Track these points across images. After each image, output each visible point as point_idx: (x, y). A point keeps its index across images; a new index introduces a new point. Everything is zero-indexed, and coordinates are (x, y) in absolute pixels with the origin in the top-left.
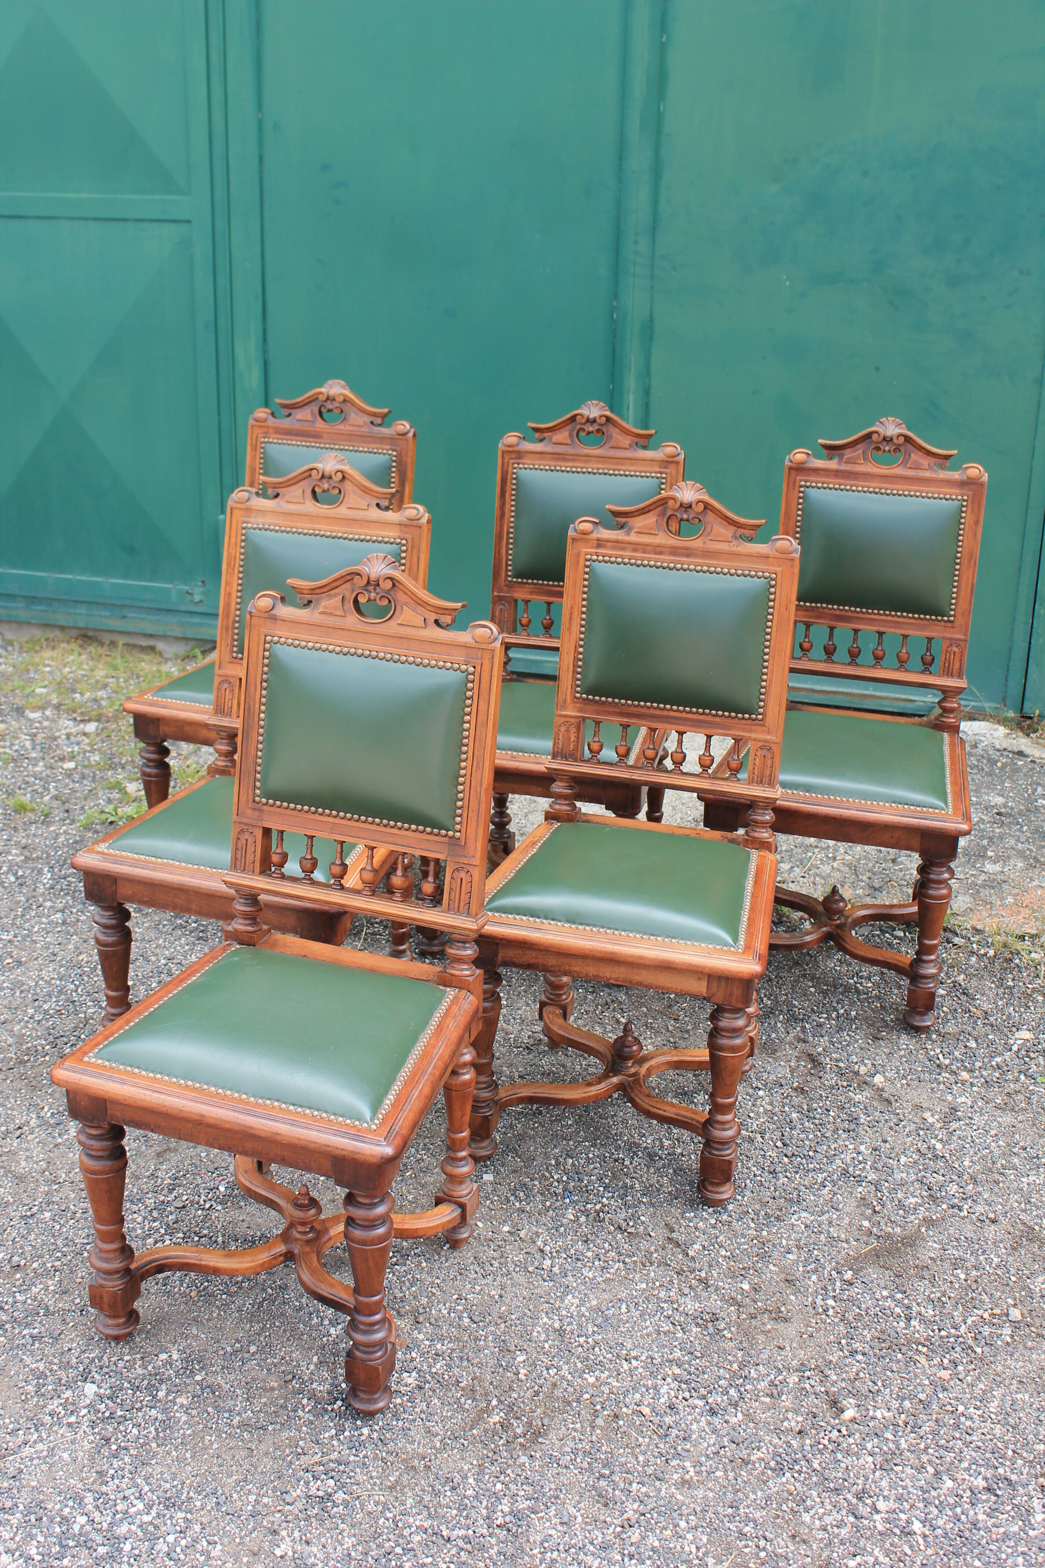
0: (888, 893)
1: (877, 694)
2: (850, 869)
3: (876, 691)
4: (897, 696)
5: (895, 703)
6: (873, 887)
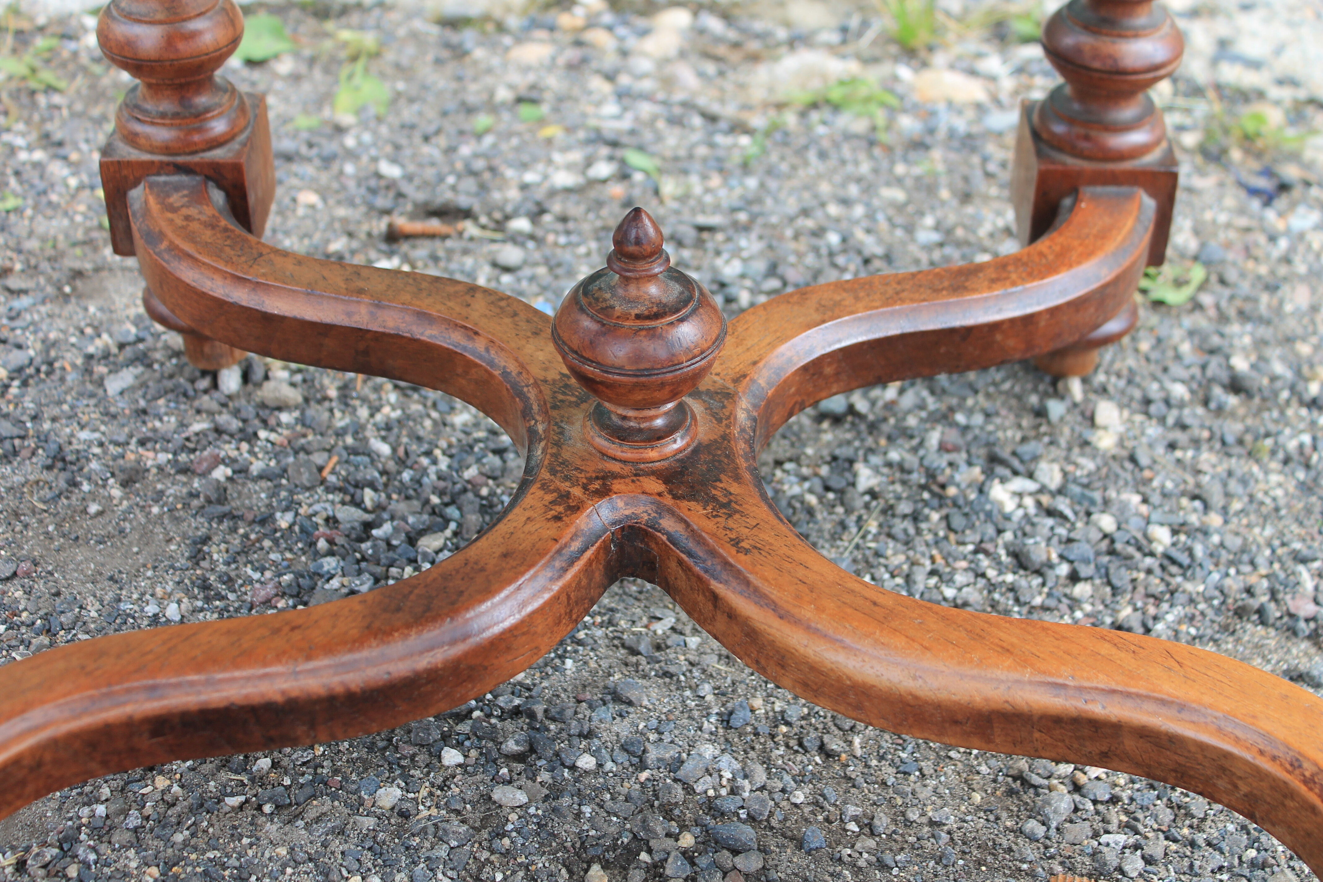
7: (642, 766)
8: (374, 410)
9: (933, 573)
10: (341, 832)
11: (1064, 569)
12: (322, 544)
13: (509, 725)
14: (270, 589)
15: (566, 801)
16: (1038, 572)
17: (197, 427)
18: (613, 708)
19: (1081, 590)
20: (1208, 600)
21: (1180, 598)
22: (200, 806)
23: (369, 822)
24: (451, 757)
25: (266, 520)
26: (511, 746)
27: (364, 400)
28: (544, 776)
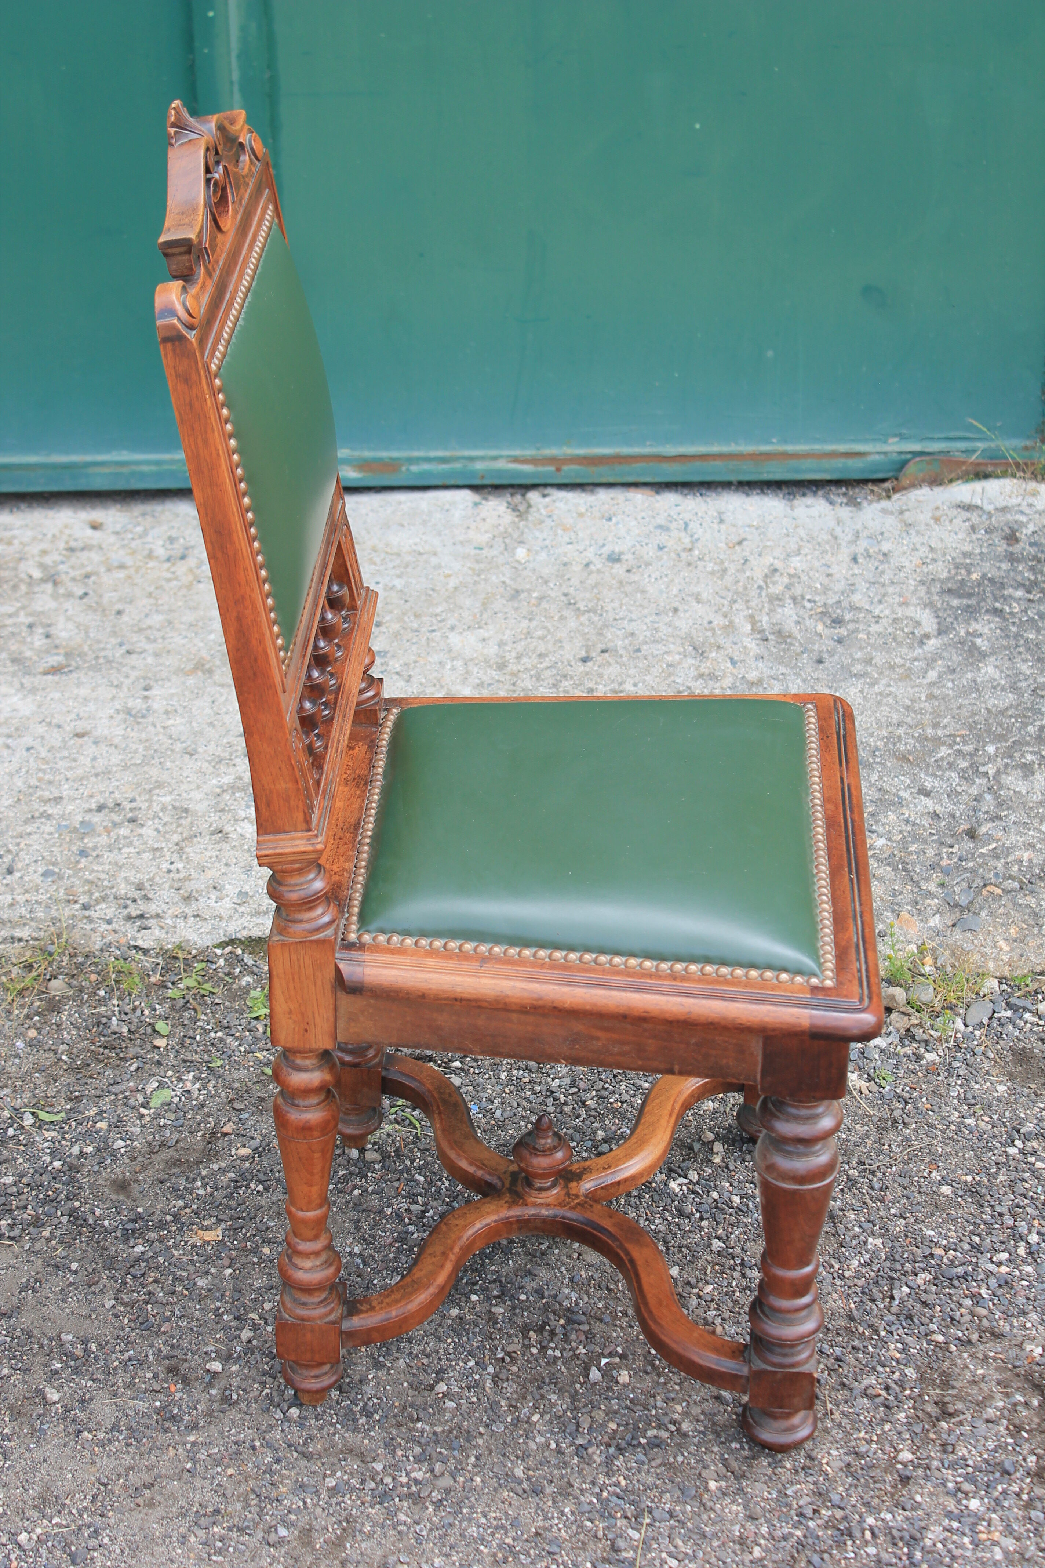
0: (991, 914)
1: (789, 448)
2: (895, 869)
3: (785, 442)
4: (829, 448)
5: (826, 463)
6: (957, 905)
7: (543, 1297)
8: (413, 1162)
9: (646, 1220)
10: (440, 1325)
11: (698, 1215)
12: (407, 1220)
13: (493, 1286)
14: (390, 1240)
15: (517, 1311)
16: (688, 1217)
17: (341, 1173)
18: (530, 1278)
19: (704, 1223)
20: (752, 1225)
21: (741, 1225)
23: (450, 1321)
24: (474, 1298)
25: (381, 1212)
26: (495, 1293)
27: (408, 1157)
28: (509, 1303)
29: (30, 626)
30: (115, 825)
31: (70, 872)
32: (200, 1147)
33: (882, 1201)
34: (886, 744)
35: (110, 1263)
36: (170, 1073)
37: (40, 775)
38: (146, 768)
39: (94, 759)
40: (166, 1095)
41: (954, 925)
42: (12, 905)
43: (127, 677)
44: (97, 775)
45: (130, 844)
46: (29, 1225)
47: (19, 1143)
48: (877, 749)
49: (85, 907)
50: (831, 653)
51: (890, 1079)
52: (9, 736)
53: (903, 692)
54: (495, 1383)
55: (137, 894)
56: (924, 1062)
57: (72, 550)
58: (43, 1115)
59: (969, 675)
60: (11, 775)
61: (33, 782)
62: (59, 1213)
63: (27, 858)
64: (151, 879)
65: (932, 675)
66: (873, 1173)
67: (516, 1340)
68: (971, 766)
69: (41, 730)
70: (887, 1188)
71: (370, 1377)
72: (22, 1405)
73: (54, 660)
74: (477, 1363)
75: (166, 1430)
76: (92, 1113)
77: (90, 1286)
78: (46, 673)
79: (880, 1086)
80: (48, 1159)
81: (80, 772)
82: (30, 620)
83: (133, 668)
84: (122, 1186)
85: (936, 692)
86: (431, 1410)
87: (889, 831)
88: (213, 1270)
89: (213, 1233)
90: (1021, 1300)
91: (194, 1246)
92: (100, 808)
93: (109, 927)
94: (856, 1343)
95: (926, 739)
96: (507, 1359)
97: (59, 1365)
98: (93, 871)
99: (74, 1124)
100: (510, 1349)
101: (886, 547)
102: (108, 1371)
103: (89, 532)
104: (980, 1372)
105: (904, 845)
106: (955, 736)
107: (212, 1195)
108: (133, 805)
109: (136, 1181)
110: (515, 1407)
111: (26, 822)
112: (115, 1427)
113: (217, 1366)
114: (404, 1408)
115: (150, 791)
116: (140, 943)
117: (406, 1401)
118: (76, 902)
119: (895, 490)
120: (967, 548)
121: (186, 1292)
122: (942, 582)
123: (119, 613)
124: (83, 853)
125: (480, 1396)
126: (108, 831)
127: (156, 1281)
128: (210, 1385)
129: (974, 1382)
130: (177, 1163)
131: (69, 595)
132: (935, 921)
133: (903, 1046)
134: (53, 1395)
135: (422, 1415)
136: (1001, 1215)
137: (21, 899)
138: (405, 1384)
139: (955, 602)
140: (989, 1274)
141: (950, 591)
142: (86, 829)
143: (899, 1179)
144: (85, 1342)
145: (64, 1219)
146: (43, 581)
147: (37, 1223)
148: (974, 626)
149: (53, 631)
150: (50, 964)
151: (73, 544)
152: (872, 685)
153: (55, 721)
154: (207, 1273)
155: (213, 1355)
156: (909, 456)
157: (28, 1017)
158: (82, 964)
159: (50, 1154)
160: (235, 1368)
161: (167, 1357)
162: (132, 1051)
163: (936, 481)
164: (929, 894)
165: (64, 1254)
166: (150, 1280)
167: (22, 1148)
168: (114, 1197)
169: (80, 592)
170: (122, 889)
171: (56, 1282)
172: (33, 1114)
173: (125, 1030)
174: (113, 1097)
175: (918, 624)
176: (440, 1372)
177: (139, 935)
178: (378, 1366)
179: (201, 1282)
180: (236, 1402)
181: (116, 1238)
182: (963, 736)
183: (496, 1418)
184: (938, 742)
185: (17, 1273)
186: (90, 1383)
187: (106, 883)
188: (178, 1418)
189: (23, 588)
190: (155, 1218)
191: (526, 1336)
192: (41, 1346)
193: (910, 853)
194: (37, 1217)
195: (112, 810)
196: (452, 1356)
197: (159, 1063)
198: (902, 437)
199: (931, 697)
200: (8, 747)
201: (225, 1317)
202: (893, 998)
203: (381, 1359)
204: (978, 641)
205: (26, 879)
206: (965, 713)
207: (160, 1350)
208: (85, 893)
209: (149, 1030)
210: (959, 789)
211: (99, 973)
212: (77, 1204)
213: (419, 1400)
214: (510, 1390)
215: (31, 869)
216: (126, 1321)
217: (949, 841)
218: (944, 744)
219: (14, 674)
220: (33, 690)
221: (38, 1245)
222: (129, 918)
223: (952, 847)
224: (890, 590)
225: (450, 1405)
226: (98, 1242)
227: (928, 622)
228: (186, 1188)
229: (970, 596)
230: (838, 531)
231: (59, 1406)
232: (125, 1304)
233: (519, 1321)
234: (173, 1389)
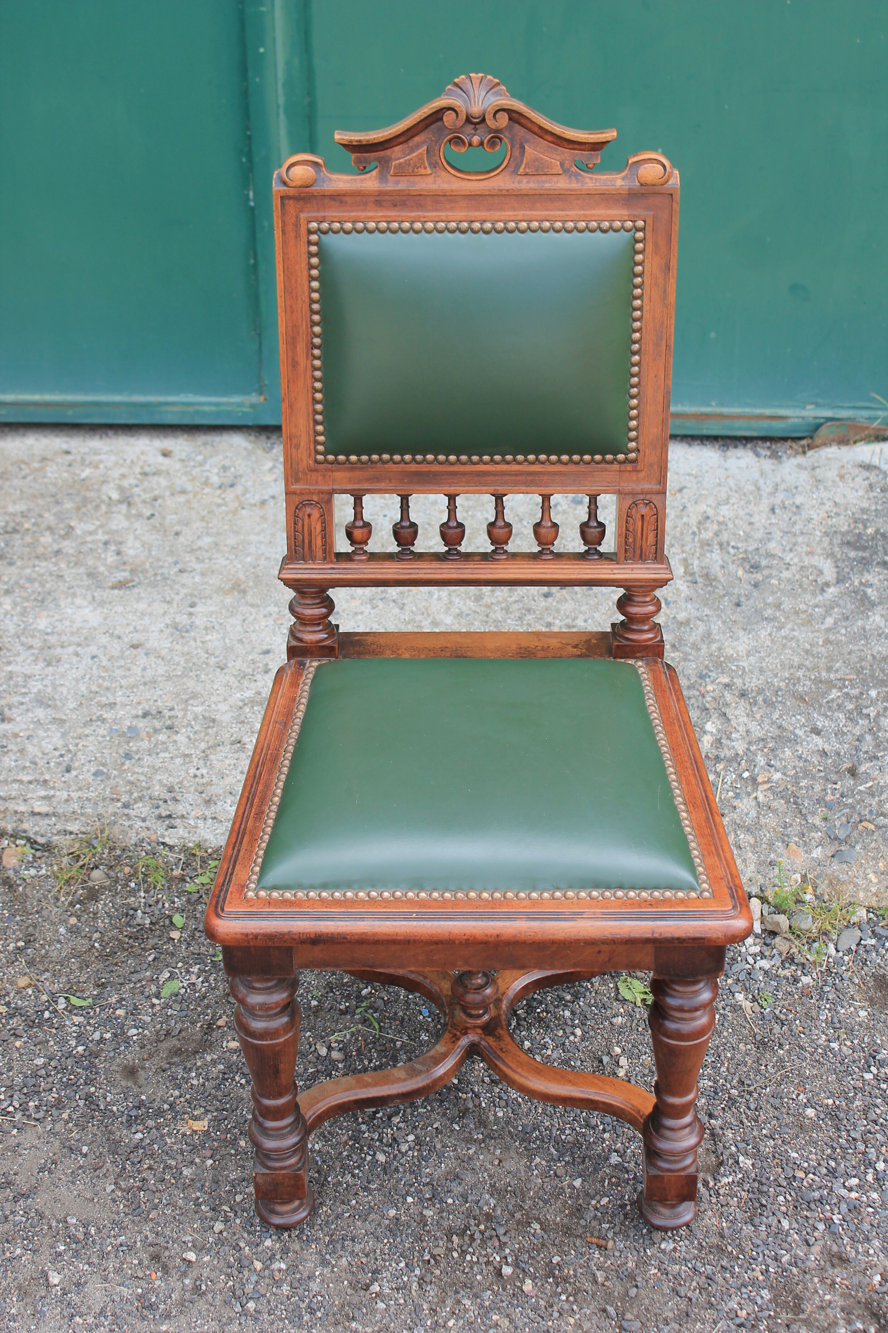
0: (864, 848)
1: (725, 410)
2: (788, 802)
3: (722, 404)
4: (758, 411)
5: (754, 424)
6: (836, 838)
7: (467, 1202)
8: (370, 1061)
9: (558, 1129)
10: (379, 1225)
11: (601, 1127)
12: (360, 1120)
13: (426, 1188)
14: (345, 1138)
15: (444, 1214)
17: (311, 1070)
18: (457, 1181)
19: (606, 1135)
22: (337, 1217)
23: (387, 1222)
24: (410, 1200)
26: (427, 1196)
27: (366, 1057)
28: (438, 1206)
29: (106, 543)
30: (156, 731)
31: (116, 772)
32: (198, 1037)
33: (756, 1121)
34: (787, 685)
35: (114, 1147)
36: (180, 965)
37: (101, 681)
38: (185, 680)
39: (144, 669)
40: (174, 986)
41: (833, 856)
42: (67, 800)
43: (178, 594)
44: (145, 684)
45: (166, 750)
46: (51, 1107)
47: (51, 1026)
48: (780, 689)
49: (126, 806)
50: (748, 597)
51: (771, 1001)
52: (79, 645)
53: (803, 636)
54: (420, 1285)
55: (168, 796)
56: (800, 985)
57: (145, 474)
58: (74, 1000)
59: (860, 623)
60: (77, 681)
61: (94, 688)
62: (78, 1097)
63: (82, 758)
64: (180, 783)
65: (829, 621)
66: (750, 1093)
67: (441, 1243)
68: (856, 708)
69: (104, 640)
70: (761, 1108)
71: (317, 1273)
72: (29, 1285)
73: (122, 575)
74: (407, 1265)
75: (144, 1318)
76: (114, 1000)
77: (95, 1170)
78: (113, 588)
79: (762, 1007)
80: (73, 1043)
81: (132, 680)
82: (106, 537)
83: (183, 585)
84: (131, 1072)
85: (832, 637)
86: (364, 1310)
87: (785, 767)
88: (197, 1160)
89: (201, 1123)
90: (866, 1227)
91: (184, 1135)
92: (145, 715)
93: (143, 825)
94: (724, 1263)
95: (821, 682)
96: (432, 1262)
97: (62, 1248)
98: (134, 773)
99: (98, 1010)
100: (435, 1252)
101: (799, 500)
102: (103, 1256)
103: (161, 459)
104: (827, 1297)
105: (796, 780)
106: (844, 680)
107: (203, 1085)
108: (172, 713)
109: (143, 1068)
110: (435, 1311)
111: (85, 725)
112: (102, 1312)
113: (191, 1256)
114: (343, 1306)
115: (186, 701)
116: (167, 840)
117: (345, 1298)
118: (119, 800)
119: (810, 447)
120: (865, 505)
121: (173, 1181)
122: (843, 534)
123: (177, 534)
124: (128, 756)
125: (407, 1298)
126: (149, 736)
127: (150, 1168)
128: (184, 1274)
129: (822, 1308)
130: (177, 1052)
131: (139, 515)
132: (817, 853)
133: (784, 968)
134: (55, 1278)
135: (356, 1315)
136: (854, 1139)
137: (75, 795)
138: (346, 1282)
139: (852, 554)
140: (841, 1198)
141: (848, 543)
142: (133, 733)
143: (772, 1100)
144: (86, 1226)
145: (81, 1103)
146: (120, 502)
147: (59, 1105)
148: (868, 577)
149: (124, 549)
150: (94, 855)
151: (147, 469)
152: (780, 628)
153: (116, 632)
154: (192, 1162)
155: (190, 1245)
156: (822, 421)
157: (72, 904)
158: (119, 856)
159: (76, 1038)
160: (207, 1259)
161: (151, 1245)
162: (151, 942)
163: (843, 441)
164: (815, 828)
165: (78, 1137)
166: (146, 1166)
167: (54, 1031)
168: (123, 1083)
169: (148, 513)
170: (157, 791)
171: (69, 1164)
172: (66, 998)
173: (148, 921)
174: (132, 985)
175: (821, 572)
176: (375, 1272)
177: (166, 833)
178: (324, 1263)
179: (186, 1172)
180: (204, 1293)
181: (122, 1123)
182: (851, 680)
183: (418, 1321)
184: (830, 684)
185: (38, 1153)
186: (86, 1267)
187: (144, 784)
188: (155, 1307)
189: (104, 508)
190: (156, 1105)
191: (450, 1240)
192: (50, 1227)
193: (801, 788)
194: (59, 1100)
195: (154, 718)
196: (387, 1257)
197: (172, 955)
198: (817, 405)
199: (827, 642)
200: (77, 654)
201: (203, 1207)
202: (778, 924)
203: (328, 1257)
204: (869, 591)
205: (81, 777)
206: (854, 658)
207: (146, 1237)
208: (126, 792)
209: (167, 922)
210: (845, 730)
211: (132, 867)
212: (93, 1089)
213: (356, 1300)
214: (432, 1293)
215: (85, 769)
216: (122, 1206)
217: (834, 777)
218: (835, 686)
219: (88, 588)
220: (102, 604)
221: (59, 1127)
222: (160, 817)
223: (836, 784)
224: (800, 539)
225: (381, 1306)
226: (106, 1127)
227: (829, 573)
228: (183, 1078)
229: (864, 548)
230: (761, 482)
231: (58, 1288)
232: (123, 1190)
233: (445, 1224)
234: (154, 1276)
